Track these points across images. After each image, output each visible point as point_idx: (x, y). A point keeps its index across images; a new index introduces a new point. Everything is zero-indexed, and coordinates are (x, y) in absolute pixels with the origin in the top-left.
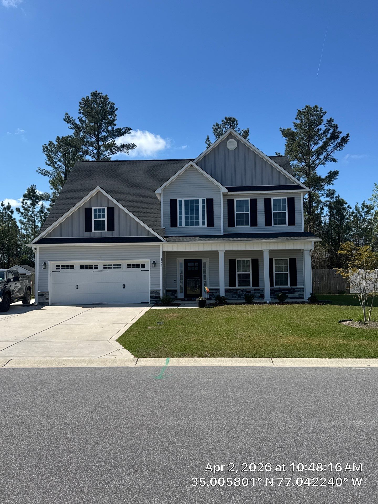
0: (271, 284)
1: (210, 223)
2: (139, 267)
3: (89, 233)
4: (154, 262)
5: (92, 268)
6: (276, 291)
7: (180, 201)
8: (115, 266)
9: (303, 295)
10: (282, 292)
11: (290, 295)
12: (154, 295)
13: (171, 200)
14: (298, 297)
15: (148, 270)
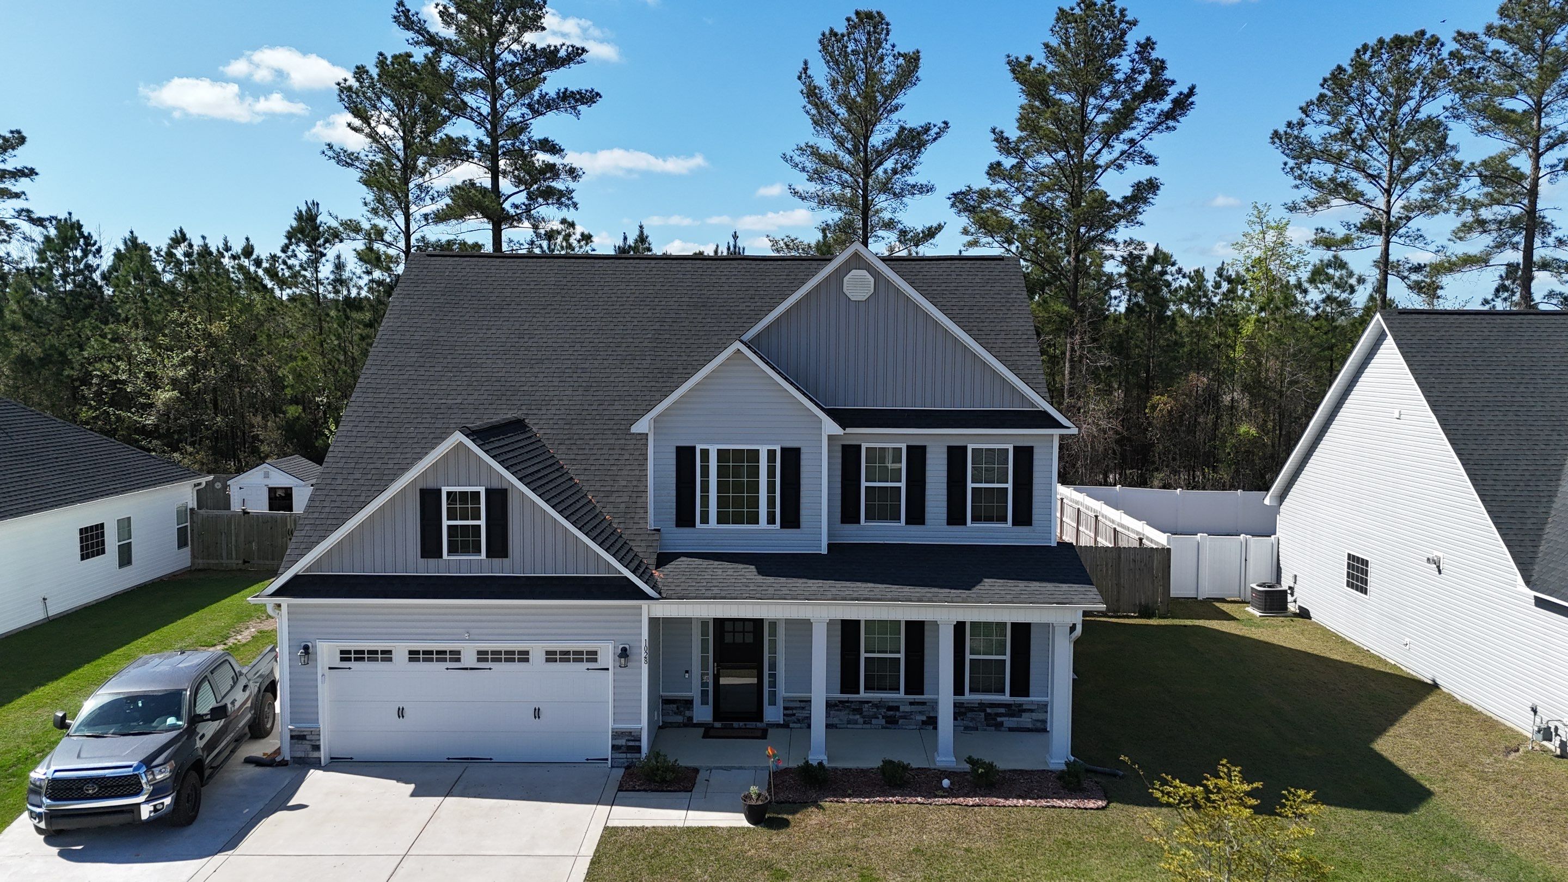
0: (958, 689)
1: (791, 518)
2: (581, 660)
3: (432, 562)
4: (624, 650)
5: (445, 660)
6: (971, 709)
7: (705, 453)
8: (510, 657)
9: (1045, 722)
10: (989, 710)
11: (1009, 722)
12: (622, 742)
13: (679, 449)
14: (1030, 726)
15: (608, 669)
